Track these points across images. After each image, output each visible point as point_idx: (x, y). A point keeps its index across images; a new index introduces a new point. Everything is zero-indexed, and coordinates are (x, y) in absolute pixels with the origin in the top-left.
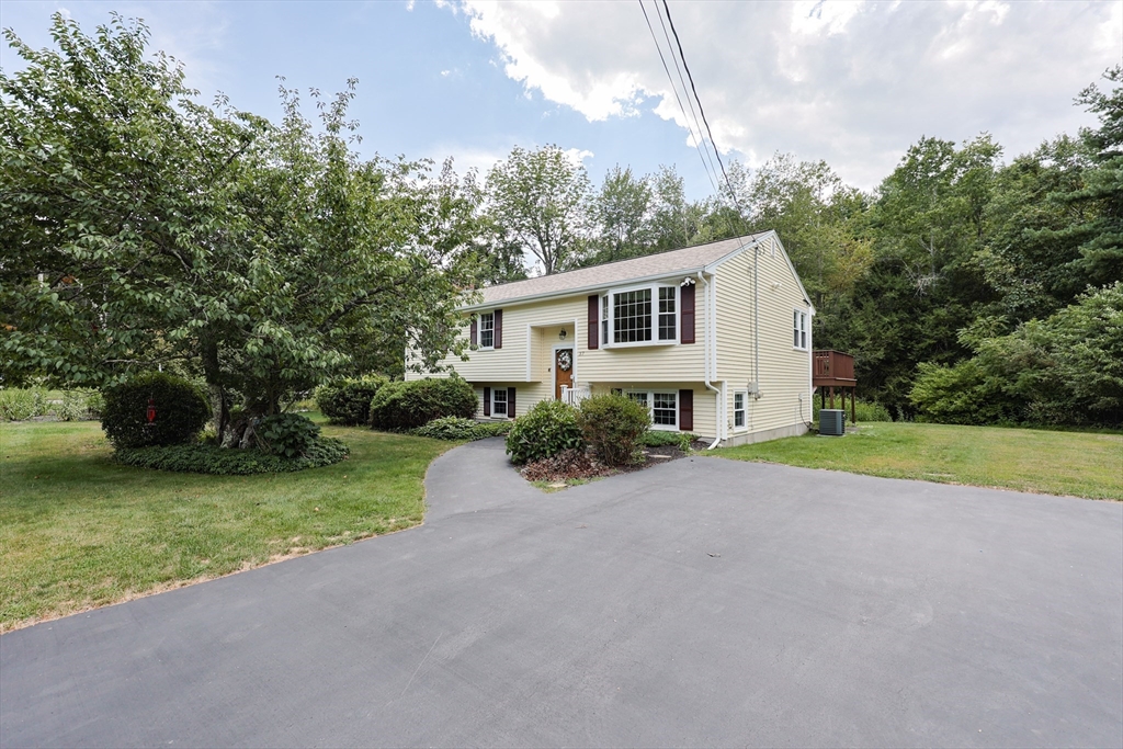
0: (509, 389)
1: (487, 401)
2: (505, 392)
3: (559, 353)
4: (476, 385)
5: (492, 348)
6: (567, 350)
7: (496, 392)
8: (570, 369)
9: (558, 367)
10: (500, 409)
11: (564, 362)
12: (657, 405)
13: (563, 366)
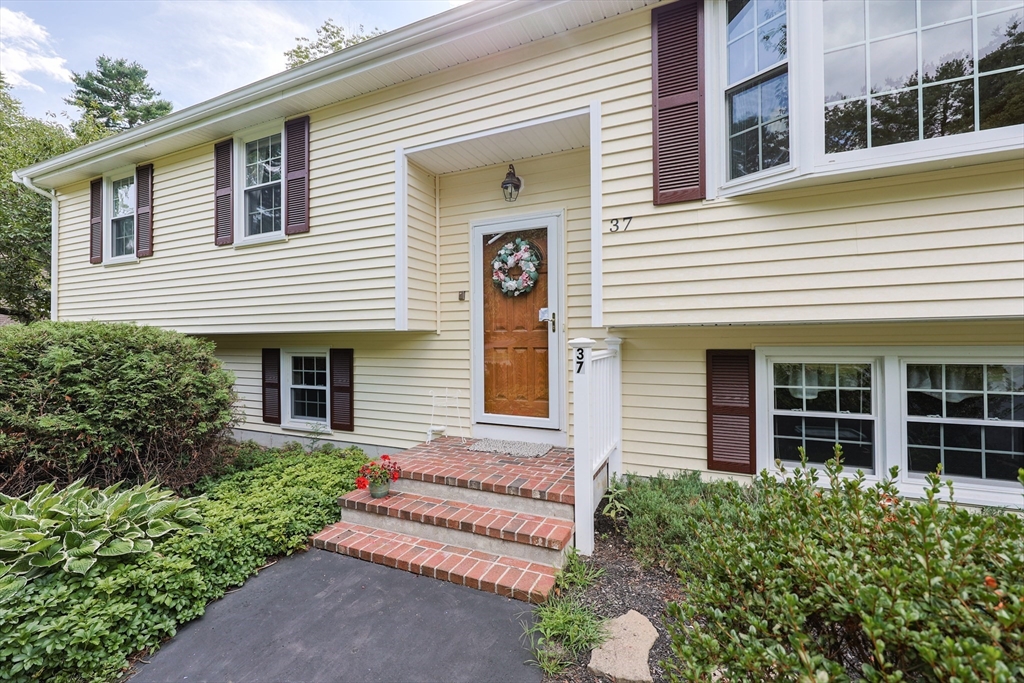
0: (333, 352)
1: (271, 386)
2: (321, 362)
3: (492, 245)
4: (230, 344)
5: (281, 234)
6: (525, 234)
7: (297, 362)
8: (536, 291)
9: (492, 287)
10: (307, 405)
11: (515, 272)
12: (918, 403)
13: (511, 284)
